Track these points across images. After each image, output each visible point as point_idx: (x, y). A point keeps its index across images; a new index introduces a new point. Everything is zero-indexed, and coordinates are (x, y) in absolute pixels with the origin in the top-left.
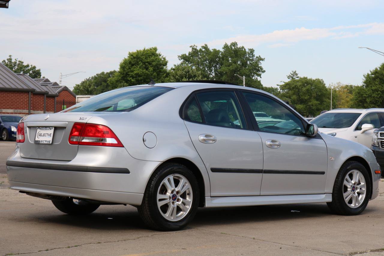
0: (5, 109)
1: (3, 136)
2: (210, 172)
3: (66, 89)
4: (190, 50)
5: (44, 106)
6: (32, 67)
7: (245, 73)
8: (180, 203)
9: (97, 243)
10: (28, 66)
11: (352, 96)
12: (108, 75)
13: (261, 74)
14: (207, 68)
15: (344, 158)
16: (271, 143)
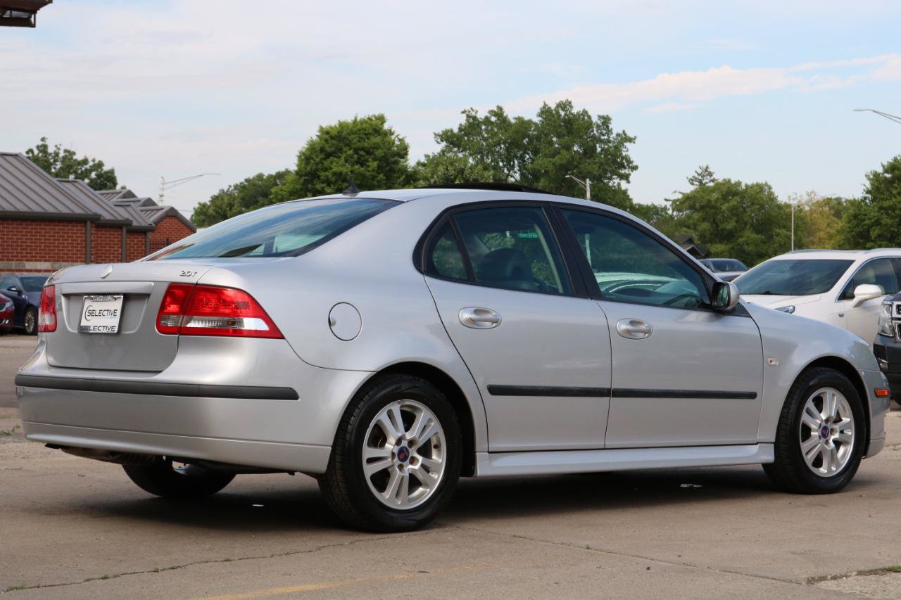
0: (31, 261)
1: (27, 324)
2: (486, 393)
3: (172, 214)
4: (463, 120)
5: (121, 254)
6: (94, 165)
7: (590, 173)
8: (417, 467)
9: (222, 561)
10: (85, 161)
11: (840, 224)
12: (272, 180)
13: (630, 174)
14: (503, 161)
15: (800, 360)
16: (630, 327)
